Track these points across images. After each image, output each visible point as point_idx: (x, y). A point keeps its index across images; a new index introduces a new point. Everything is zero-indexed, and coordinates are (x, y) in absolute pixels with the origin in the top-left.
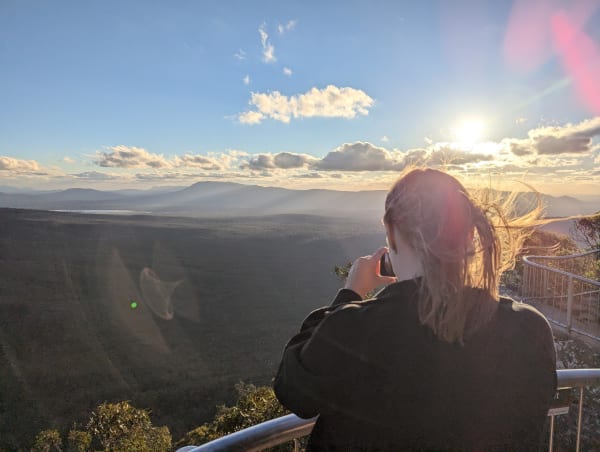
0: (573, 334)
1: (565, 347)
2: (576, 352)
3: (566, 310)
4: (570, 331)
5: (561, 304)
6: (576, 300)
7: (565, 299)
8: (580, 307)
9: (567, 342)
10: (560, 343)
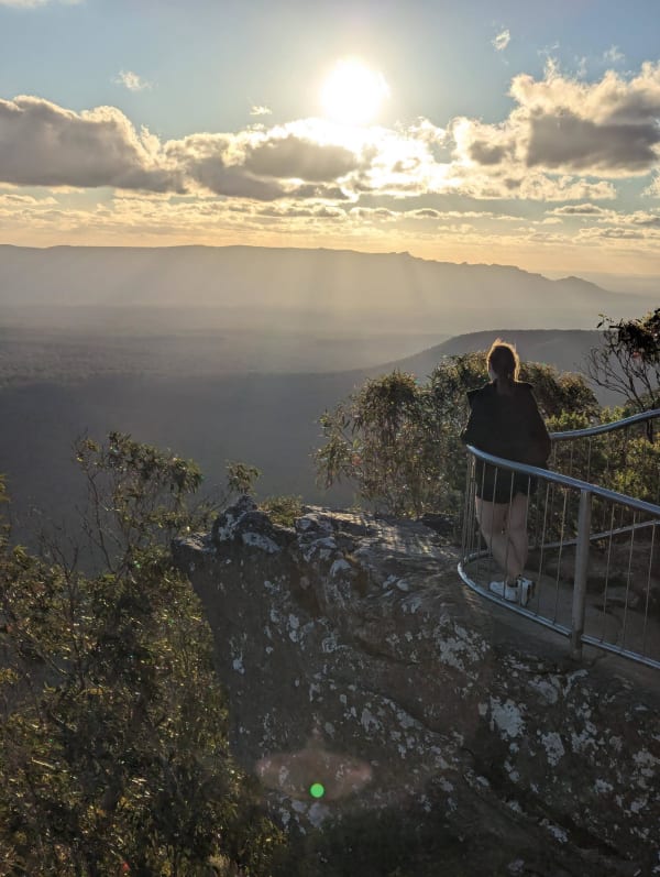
0: (587, 652)
1: (565, 692)
2: (594, 704)
3: (571, 582)
4: (580, 644)
5: (558, 564)
6: (595, 550)
7: (571, 549)
8: (603, 571)
9: (571, 678)
10: (555, 680)
